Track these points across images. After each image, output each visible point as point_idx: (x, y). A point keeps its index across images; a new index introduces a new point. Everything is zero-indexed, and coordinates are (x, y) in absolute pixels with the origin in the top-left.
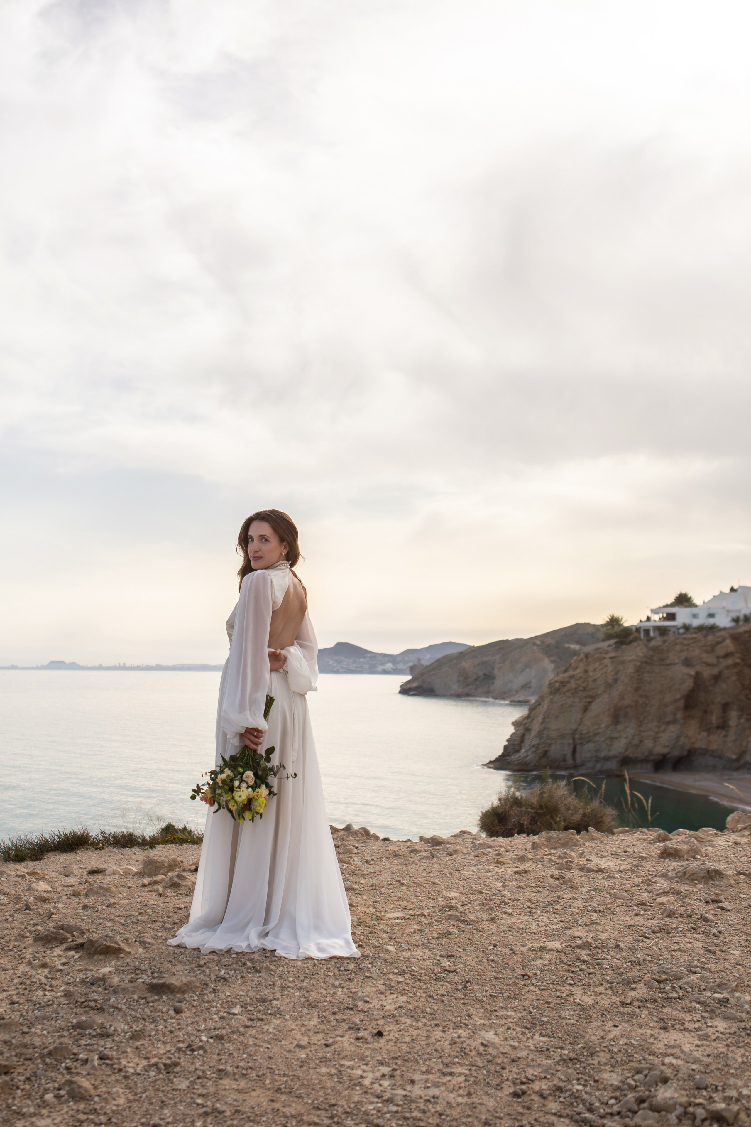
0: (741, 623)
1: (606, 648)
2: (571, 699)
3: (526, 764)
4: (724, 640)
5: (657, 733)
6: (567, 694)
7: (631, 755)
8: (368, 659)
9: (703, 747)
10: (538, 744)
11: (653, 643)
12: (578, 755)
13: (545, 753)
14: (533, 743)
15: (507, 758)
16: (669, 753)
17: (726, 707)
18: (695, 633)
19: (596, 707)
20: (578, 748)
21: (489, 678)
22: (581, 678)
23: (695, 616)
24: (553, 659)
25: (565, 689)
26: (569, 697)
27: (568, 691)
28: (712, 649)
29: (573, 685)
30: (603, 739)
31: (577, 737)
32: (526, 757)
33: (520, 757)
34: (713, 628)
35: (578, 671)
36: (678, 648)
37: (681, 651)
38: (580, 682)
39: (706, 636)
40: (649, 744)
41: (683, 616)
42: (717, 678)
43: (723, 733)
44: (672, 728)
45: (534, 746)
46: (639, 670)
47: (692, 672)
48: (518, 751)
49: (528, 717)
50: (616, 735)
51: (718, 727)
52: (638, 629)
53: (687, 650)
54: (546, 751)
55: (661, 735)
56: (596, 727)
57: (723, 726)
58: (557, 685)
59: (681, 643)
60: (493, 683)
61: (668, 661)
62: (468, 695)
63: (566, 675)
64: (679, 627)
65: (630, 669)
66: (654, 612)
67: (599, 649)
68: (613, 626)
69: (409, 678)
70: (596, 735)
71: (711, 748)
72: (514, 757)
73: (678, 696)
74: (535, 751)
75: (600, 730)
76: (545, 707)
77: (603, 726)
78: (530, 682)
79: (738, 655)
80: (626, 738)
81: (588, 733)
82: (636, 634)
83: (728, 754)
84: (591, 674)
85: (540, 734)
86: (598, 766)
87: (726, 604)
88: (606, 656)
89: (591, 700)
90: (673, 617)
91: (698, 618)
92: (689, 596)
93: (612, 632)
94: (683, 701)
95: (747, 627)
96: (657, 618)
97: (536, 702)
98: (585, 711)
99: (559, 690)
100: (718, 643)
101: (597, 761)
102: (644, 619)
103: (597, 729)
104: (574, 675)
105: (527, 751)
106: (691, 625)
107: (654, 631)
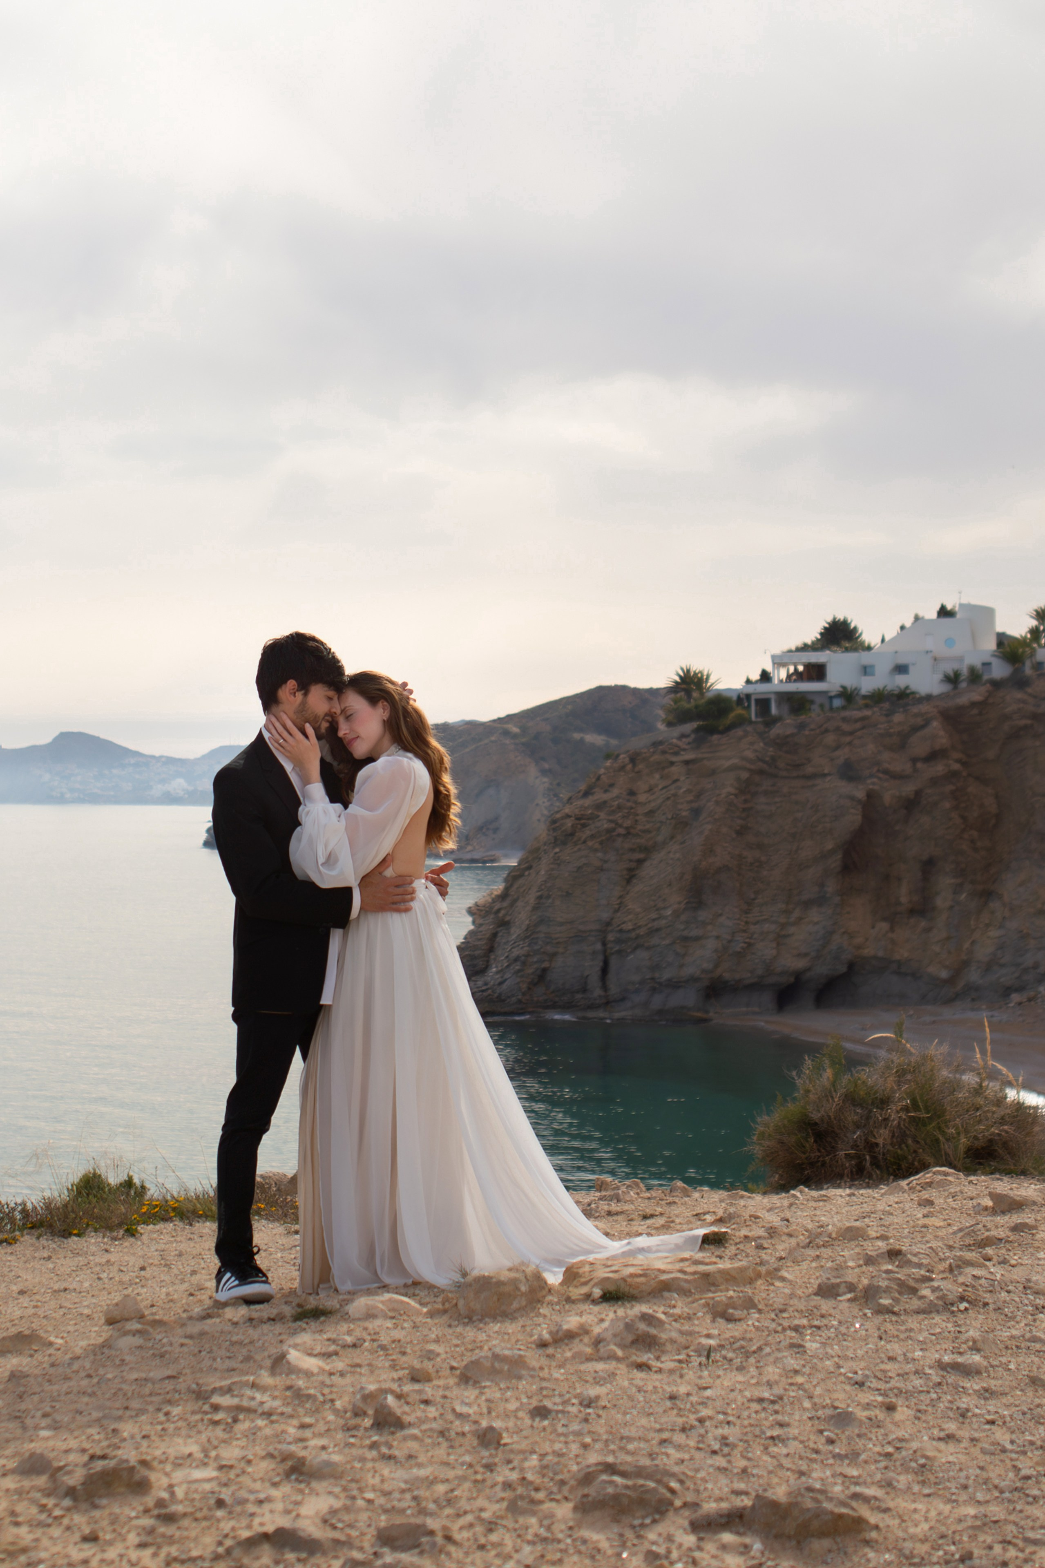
0: (963, 685)
1: (675, 741)
2: (600, 855)
3: (500, 999)
4: (927, 722)
5: (783, 926)
6: (590, 843)
7: (727, 976)
9: (880, 954)
10: (527, 955)
11: (777, 730)
12: (612, 976)
13: (542, 976)
14: (516, 952)
16: (809, 969)
17: (929, 866)
18: (867, 706)
19: (653, 871)
20: (614, 962)
22: (619, 807)
23: (866, 670)
24: (546, 766)
25: (587, 832)
26: (596, 850)
27: (593, 837)
28: (901, 743)
29: (603, 823)
30: (667, 942)
31: (611, 937)
32: (501, 983)
33: (486, 984)
34: (903, 697)
35: (615, 792)
36: (830, 739)
37: (836, 748)
38: (618, 816)
39: (889, 714)
40: (766, 950)
41: (841, 669)
42: (911, 805)
43: (923, 924)
44: (814, 914)
45: (516, 959)
46: (746, 789)
47: (860, 794)
49: (504, 896)
50: (694, 933)
51: (912, 912)
52: (743, 699)
53: (850, 743)
55: (792, 930)
56: (654, 915)
57: (923, 908)
58: (569, 823)
59: (837, 729)
61: (809, 770)
63: (587, 802)
64: (833, 694)
65: (728, 787)
66: (778, 661)
67: (661, 743)
68: (688, 692)
70: (652, 932)
71: (897, 957)
73: (829, 845)
74: (519, 971)
75: (663, 922)
76: (543, 872)
77: (669, 912)
78: (497, 818)
79: (956, 755)
80: (718, 937)
81: (635, 928)
82: (739, 711)
83: (932, 970)
84: (642, 798)
85: (530, 934)
86: (657, 1001)
87: (929, 644)
88: (674, 759)
89: (642, 856)
90: (816, 672)
91: (873, 674)
92: (852, 626)
93: (686, 705)
94: (839, 856)
95: (976, 695)
96: (783, 674)
97: (520, 863)
98: (629, 881)
99: (572, 834)
100: (916, 729)
101: (654, 989)
102: (755, 676)
103: (654, 920)
104: (605, 802)
105: (502, 971)
106: (858, 690)
107: (779, 704)
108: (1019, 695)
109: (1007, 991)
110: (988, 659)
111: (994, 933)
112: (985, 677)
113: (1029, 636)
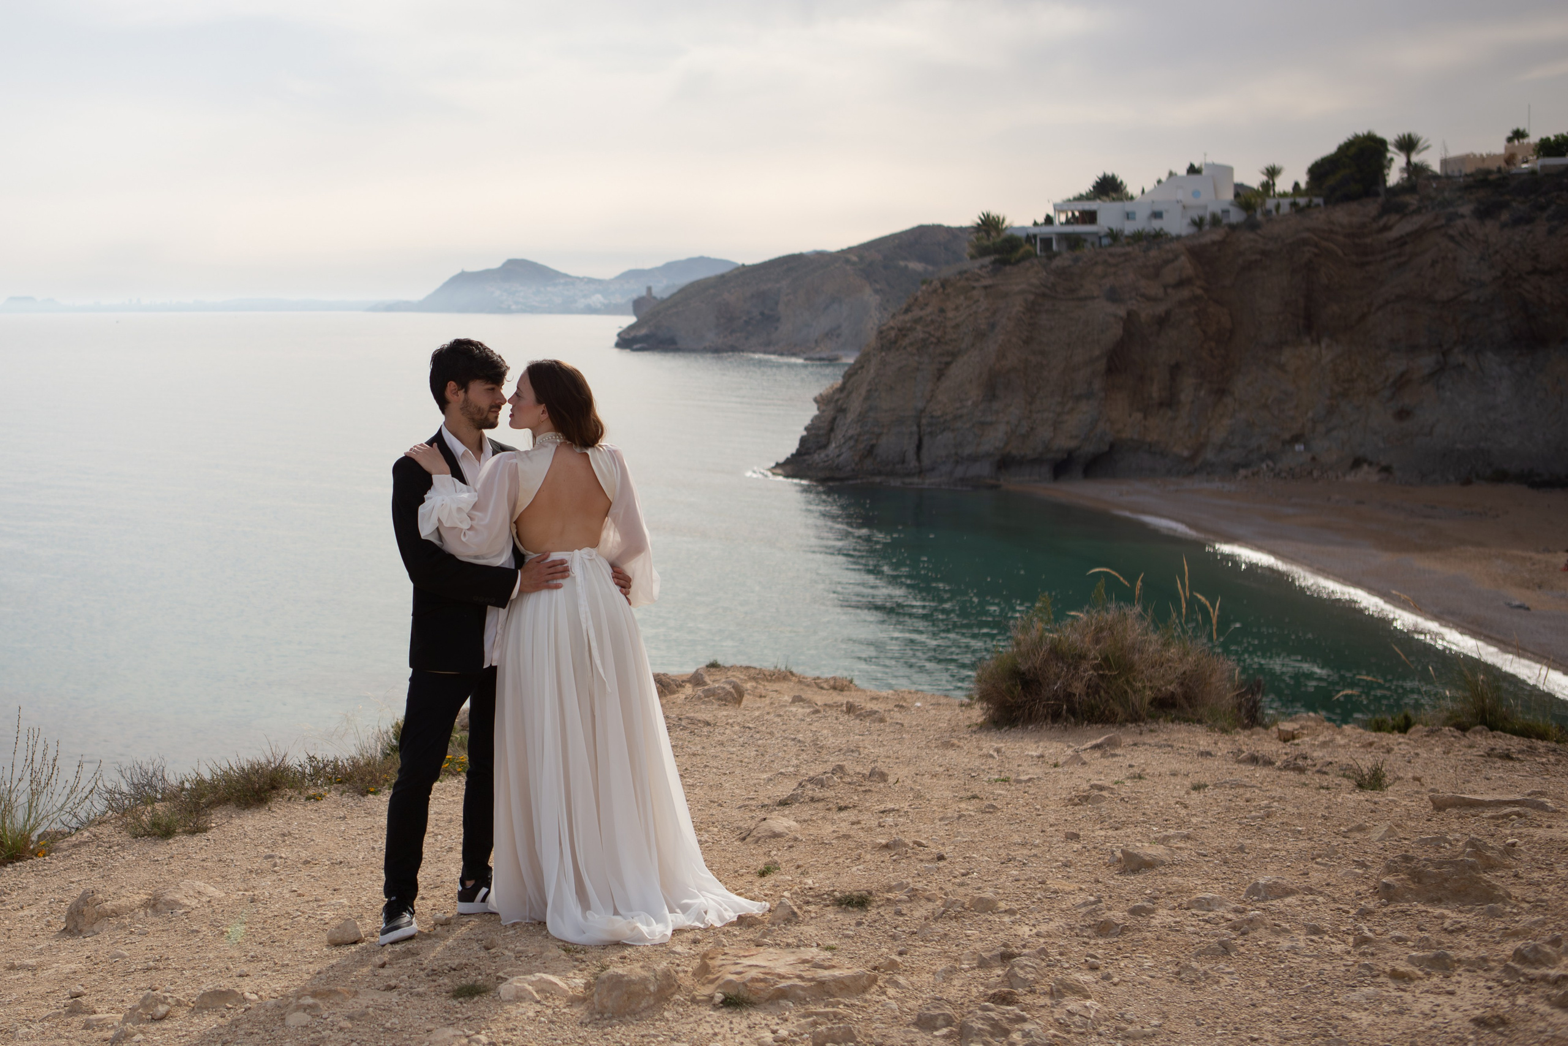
0: (1207, 228)
1: (976, 271)
2: (916, 358)
3: (838, 468)
4: (1176, 257)
5: (1059, 414)
6: (909, 349)
7: (1014, 452)
9: (1136, 437)
10: (859, 435)
11: (1057, 263)
12: (924, 452)
13: (871, 451)
14: (851, 432)
15: (806, 457)
16: (1078, 448)
17: (1175, 369)
18: (1128, 244)
19: (957, 372)
20: (926, 440)
21: (770, 319)
22: (932, 322)
23: (1129, 216)
24: (878, 287)
25: (907, 341)
26: (913, 355)
27: (911, 344)
28: (1155, 273)
29: (919, 333)
30: (968, 426)
31: (924, 421)
32: (839, 456)
33: (827, 456)
34: (1157, 238)
35: (929, 310)
36: (1099, 269)
37: (1105, 276)
38: (930, 329)
39: (1145, 250)
40: (1045, 433)
41: (1109, 215)
42: (1162, 321)
43: (1170, 414)
44: (1083, 406)
45: (851, 438)
46: (1031, 308)
47: (1122, 312)
48: (825, 446)
49: (842, 389)
50: (989, 419)
51: (1161, 404)
52: (1030, 238)
53: (1114, 273)
54: (873, 446)
55: (1065, 417)
56: (958, 405)
57: (1170, 402)
58: (893, 334)
59: (1105, 262)
60: (776, 329)
61: (1082, 293)
62: (734, 349)
63: (907, 317)
64: (1102, 234)
65: (1017, 307)
66: (1058, 209)
67: (965, 272)
68: (988, 234)
69: (632, 320)
70: (956, 418)
71: (1148, 439)
72: (818, 457)
73: (1097, 352)
74: (853, 446)
75: (965, 411)
76: (872, 371)
77: (970, 403)
78: (839, 327)
79: (1199, 283)
80: (1008, 423)
81: (943, 415)
82: (1027, 247)
83: (1176, 450)
85: (862, 418)
86: (959, 471)
87: (1180, 195)
88: (975, 284)
89: (949, 359)
90: (1090, 217)
92: (1119, 181)
93: (985, 243)
94: (1104, 361)
95: (1216, 235)
96: (1063, 218)
97: (856, 362)
98: (939, 379)
99: (895, 342)
100: (1167, 262)
101: (957, 462)
102: (1041, 220)
103: (958, 409)
104: (921, 318)
105: (839, 447)
106: (1121, 232)
107: (1059, 242)
108: (1251, 236)
109: (1236, 467)
110: (1226, 206)
111: (1226, 422)
112: (1225, 221)
113: (1260, 189)
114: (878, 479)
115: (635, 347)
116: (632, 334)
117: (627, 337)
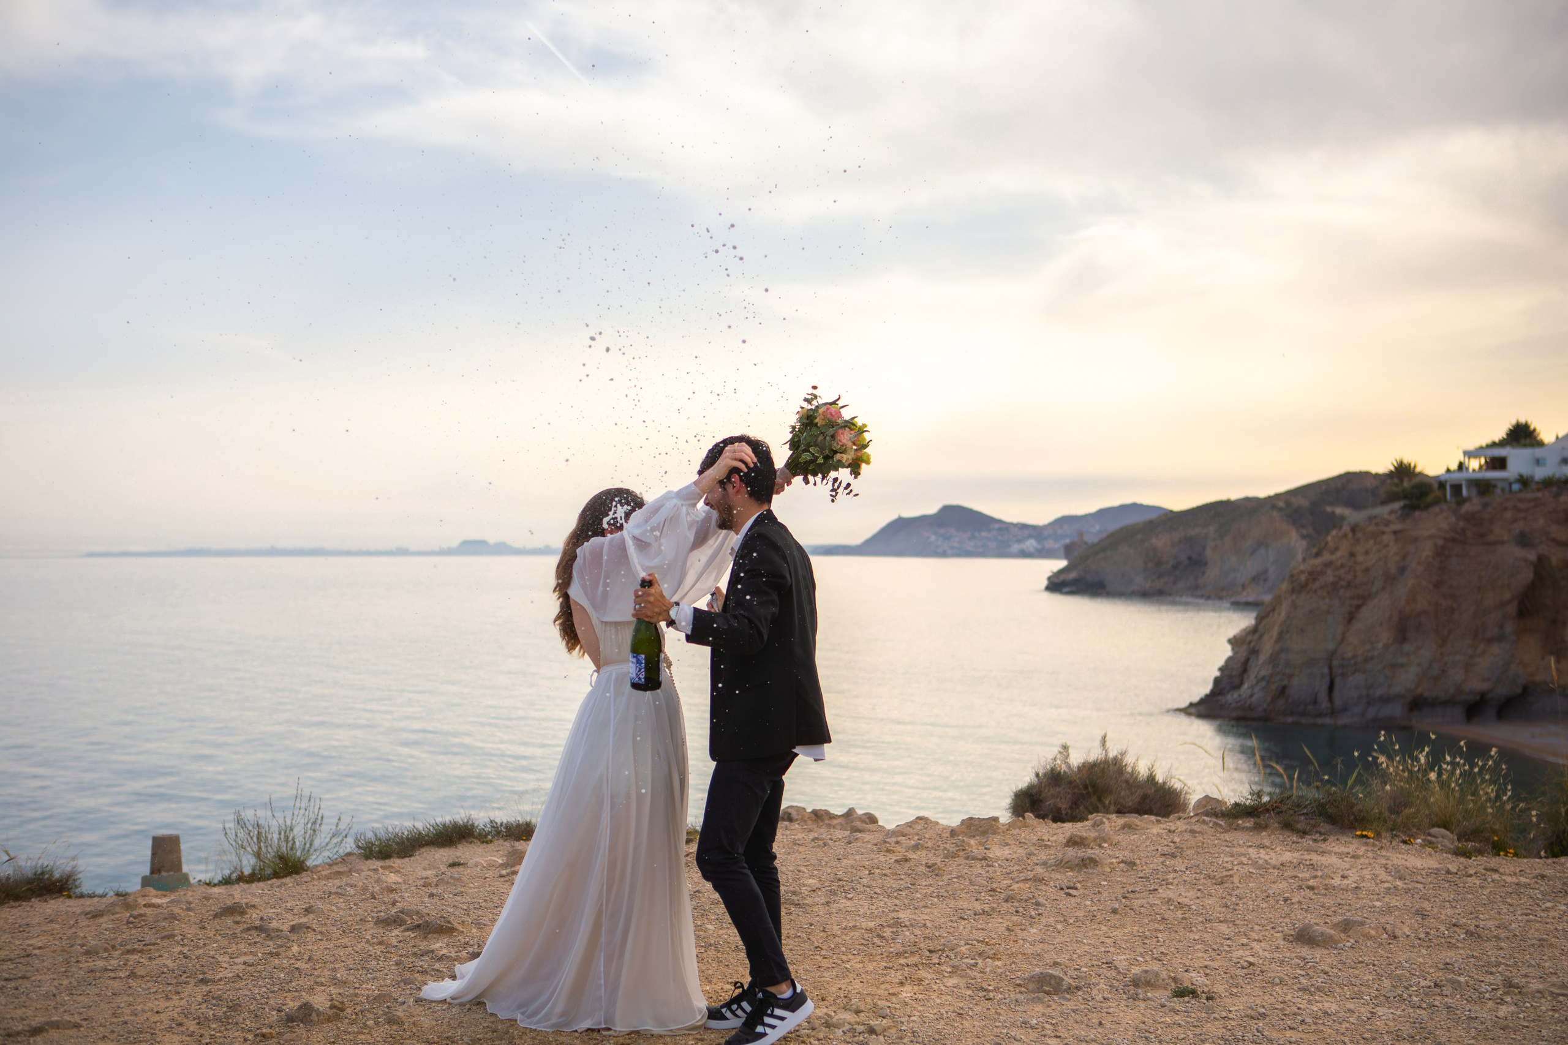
1: (1386, 516)
2: (1327, 601)
3: (1250, 708)
5: (1471, 657)
6: (1320, 592)
7: (1426, 694)
8: (995, 533)
9: (1549, 680)
10: (1271, 676)
11: (1466, 508)
12: (1336, 693)
13: (1283, 691)
14: (1262, 673)
15: (1220, 698)
16: (1490, 691)
18: (1539, 490)
19: (1368, 615)
20: (1338, 682)
21: (1197, 564)
22: (1342, 566)
23: (1538, 462)
24: (1304, 531)
25: (1317, 584)
26: (1324, 598)
27: (1321, 588)
29: (1329, 577)
30: (1378, 667)
31: (1335, 663)
32: (1251, 696)
33: (1240, 696)
35: (1339, 554)
36: (1509, 515)
37: (1515, 521)
38: (1342, 572)
39: (1557, 496)
40: (1456, 675)
41: (1519, 462)
44: (1495, 649)
45: (1263, 678)
46: (1441, 553)
47: (1532, 556)
48: (1237, 687)
49: (1254, 630)
50: (1400, 661)
52: (1441, 484)
53: (1524, 519)
54: (1284, 688)
55: (1477, 660)
56: (1368, 647)
58: (1303, 578)
59: (1515, 507)
60: (1204, 573)
61: (1492, 538)
62: (1161, 593)
63: (1318, 561)
64: (1511, 480)
65: (1427, 551)
66: (1469, 454)
67: (1375, 517)
68: (1400, 480)
69: (1062, 564)
70: (1366, 660)
72: (1231, 697)
73: (1508, 596)
74: (1265, 688)
75: (1376, 653)
76: (1283, 614)
77: (1380, 645)
78: (1265, 571)
80: (1418, 665)
81: (1354, 656)
82: (1440, 491)
85: (1274, 659)
86: (1371, 713)
88: (1385, 529)
89: (1360, 602)
91: (1544, 465)
92: (1532, 428)
93: (1397, 488)
94: (1515, 604)
96: (1475, 465)
98: (1349, 622)
99: (1306, 585)
101: (1369, 704)
102: (1453, 467)
103: (1368, 651)
104: (1331, 562)
105: (1252, 687)
106: (1532, 478)
107: (1468, 487)
114: (1290, 720)
115: (1065, 590)
116: (1062, 578)
117: (1056, 581)
